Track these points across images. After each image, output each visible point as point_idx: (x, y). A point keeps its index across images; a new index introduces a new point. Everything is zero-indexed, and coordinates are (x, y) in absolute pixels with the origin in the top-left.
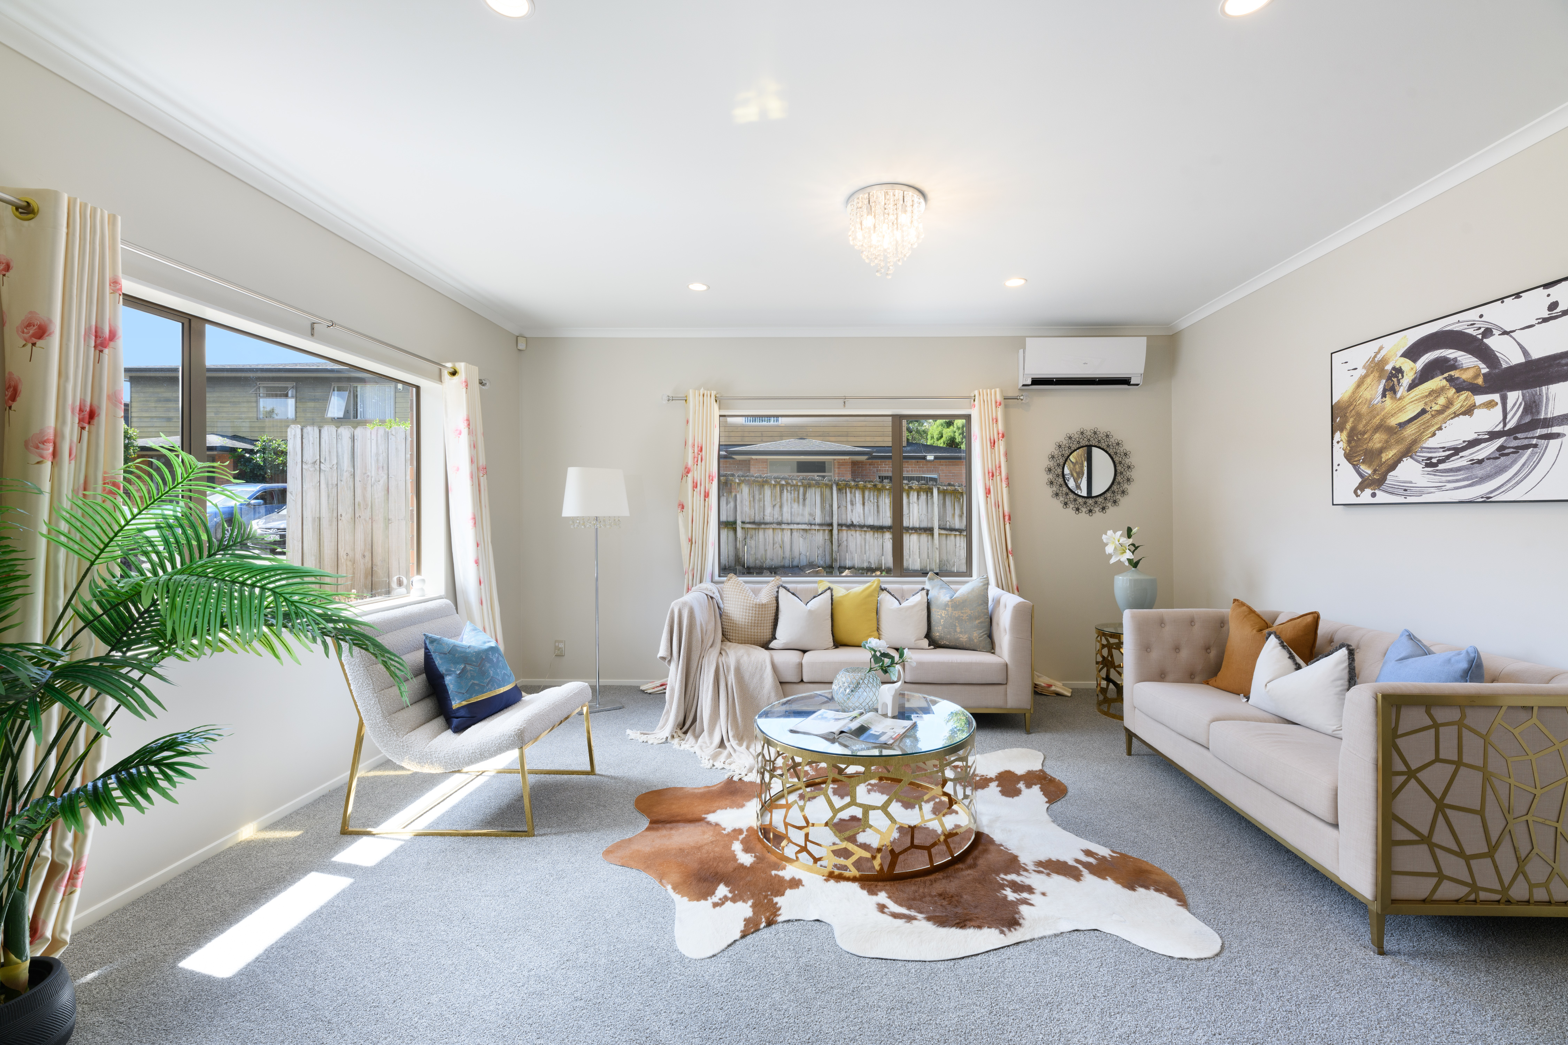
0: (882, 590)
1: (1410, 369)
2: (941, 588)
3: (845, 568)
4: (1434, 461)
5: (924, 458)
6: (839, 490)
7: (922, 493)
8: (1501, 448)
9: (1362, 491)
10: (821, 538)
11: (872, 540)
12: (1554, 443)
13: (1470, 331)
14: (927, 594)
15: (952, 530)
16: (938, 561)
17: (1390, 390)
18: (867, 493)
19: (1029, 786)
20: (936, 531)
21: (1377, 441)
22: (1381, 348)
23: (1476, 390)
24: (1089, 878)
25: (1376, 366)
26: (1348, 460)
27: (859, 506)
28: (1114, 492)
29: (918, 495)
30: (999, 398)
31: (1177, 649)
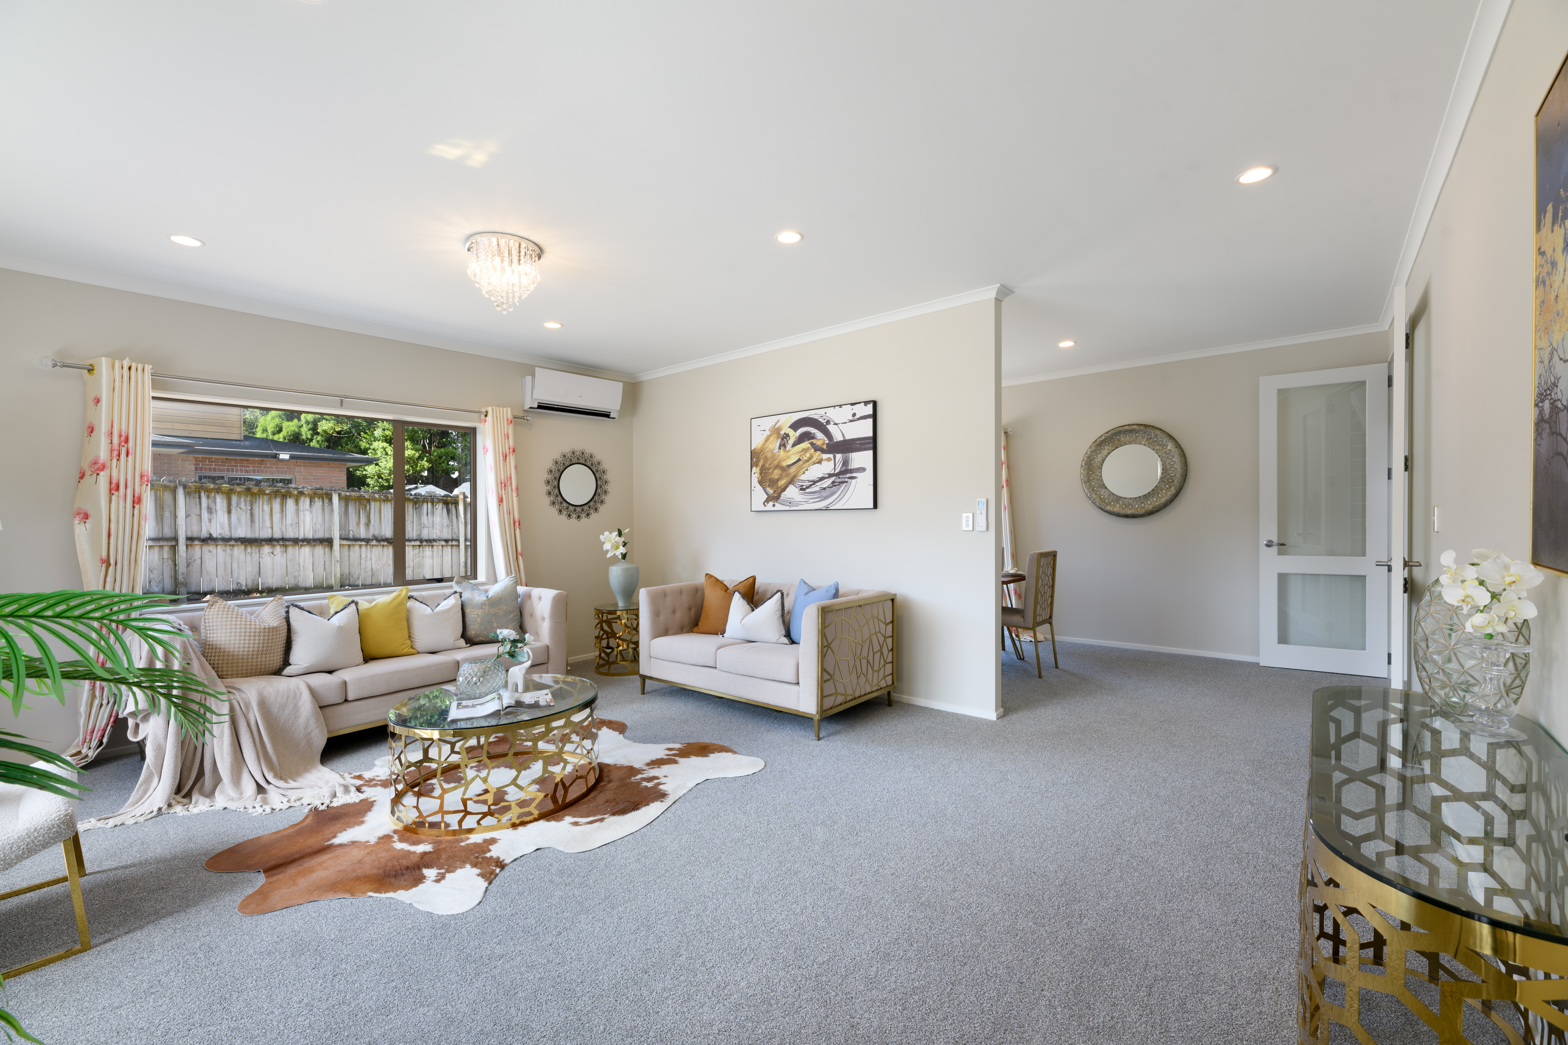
0: (409, 598)
1: (794, 435)
2: (473, 590)
3: (205, 594)
4: (804, 487)
5: (275, 456)
6: (188, 494)
7: (316, 499)
8: (833, 482)
9: (768, 503)
10: (157, 557)
11: (242, 556)
12: (854, 481)
13: (821, 420)
14: (461, 597)
15: (356, 540)
16: (339, 575)
17: (783, 445)
18: (234, 498)
19: (599, 729)
20: (337, 543)
21: (776, 474)
22: (778, 421)
23: (823, 451)
24: (682, 761)
25: (776, 431)
26: (760, 485)
27: (221, 515)
28: (595, 502)
29: (311, 502)
30: (510, 417)
31: (674, 612)
